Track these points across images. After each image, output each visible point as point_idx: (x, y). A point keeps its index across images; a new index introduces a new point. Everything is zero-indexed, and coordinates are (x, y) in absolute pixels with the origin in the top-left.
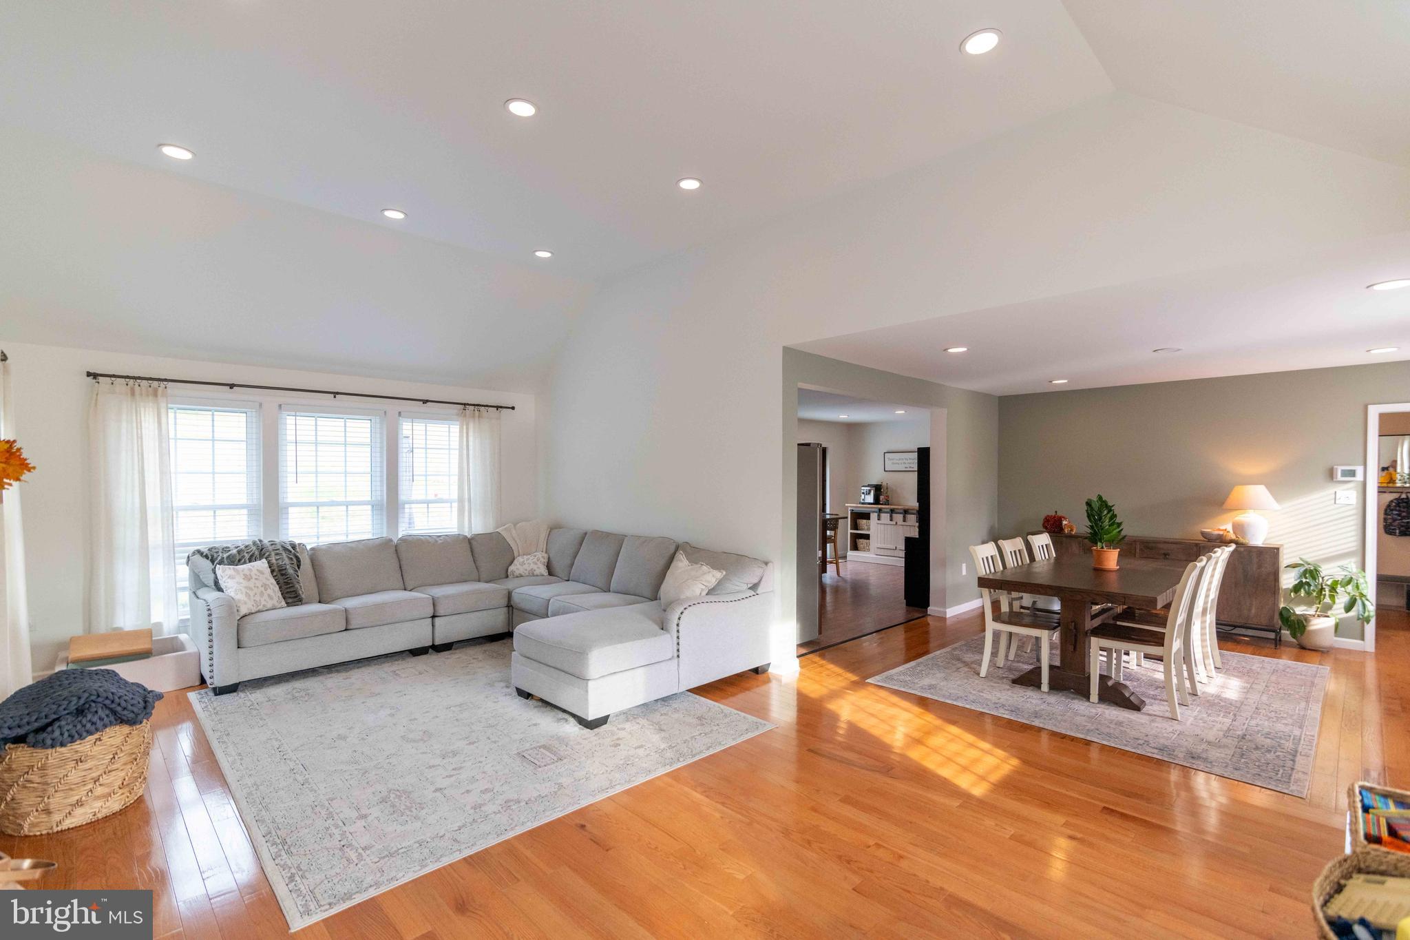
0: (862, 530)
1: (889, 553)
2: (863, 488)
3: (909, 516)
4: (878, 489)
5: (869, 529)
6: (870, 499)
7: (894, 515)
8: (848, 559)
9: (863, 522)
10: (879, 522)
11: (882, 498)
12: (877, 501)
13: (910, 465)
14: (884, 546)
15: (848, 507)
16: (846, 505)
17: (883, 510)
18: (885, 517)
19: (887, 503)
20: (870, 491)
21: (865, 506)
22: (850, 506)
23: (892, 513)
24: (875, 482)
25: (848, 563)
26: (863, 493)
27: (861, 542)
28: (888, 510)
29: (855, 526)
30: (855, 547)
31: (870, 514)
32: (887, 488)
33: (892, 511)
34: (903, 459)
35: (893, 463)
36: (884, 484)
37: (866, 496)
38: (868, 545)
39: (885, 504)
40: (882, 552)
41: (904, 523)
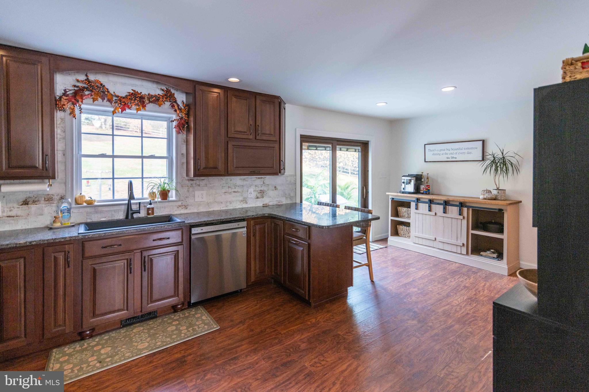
0: (402, 217)
1: (428, 243)
2: (403, 178)
3: (449, 208)
4: (418, 179)
5: (409, 217)
6: (410, 188)
7: (433, 206)
8: (389, 243)
9: (403, 210)
10: (418, 211)
11: (422, 187)
12: (417, 190)
13: (453, 156)
14: (421, 235)
15: (389, 195)
16: (387, 193)
17: (421, 200)
18: (424, 207)
19: (428, 192)
20: (410, 180)
21: (405, 195)
22: (391, 195)
23: (431, 203)
24: (415, 172)
25: (389, 250)
26: (403, 183)
27: (401, 228)
28: (427, 201)
29: (396, 213)
30: (396, 233)
31: (410, 203)
32: (428, 178)
33: (431, 202)
34: (444, 150)
35: (434, 154)
36: (425, 174)
37: (407, 186)
38: (409, 232)
39: (426, 194)
40: (421, 241)
41: (444, 215)
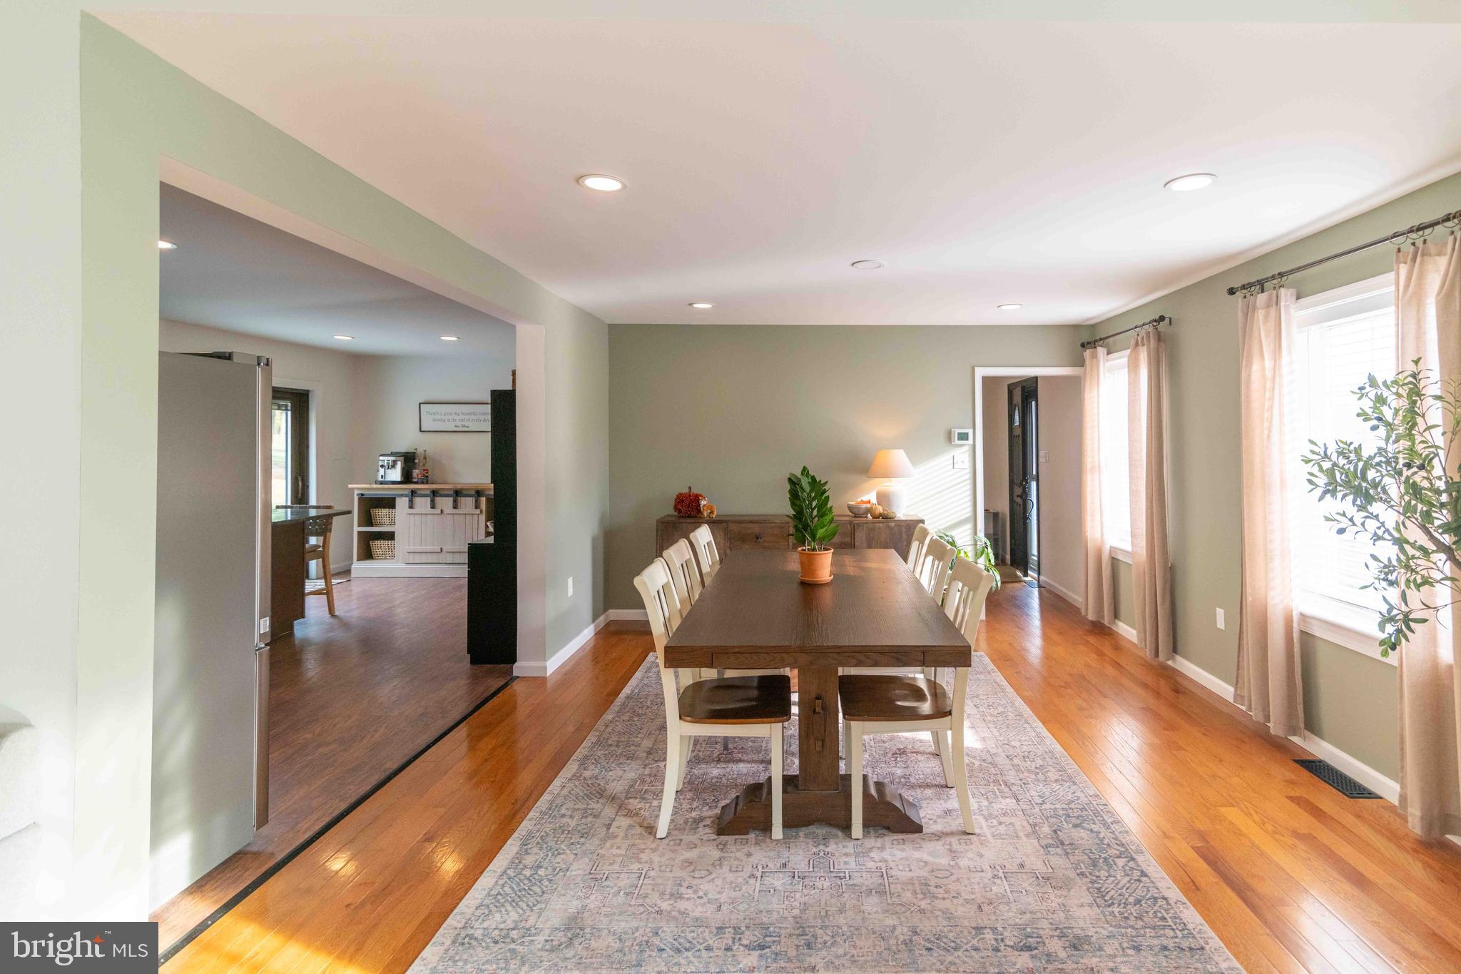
0: (380, 525)
1: (430, 558)
2: (381, 458)
3: (462, 500)
4: (409, 460)
5: (393, 523)
6: (396, 474)
7: (438, 500)
8: (354, 574)
9: (382, 513)
10: (412, 511)
11: (416, 473)
12: (407, 478)
13: (464, 423)
14: (419, 548)
15: (353, 489)
16: (350, 486)
17: (419, 492)
18: (422, 504)
19: (425, 480)
20: (395, 462)
21: (386, 486)
22: (358, 489)
23: (434, 495)
24: (403, 448)
25: (353, 583)
26: (382, 466)
27: (378, 546)
28: (428, 492)
29: (367, 519)
30: (367, 554)
31: (395, 498)
32: (425, 458)
33: (435, 493)
34: (451, 414)
35: (434, 420)
36: (420, 451)
37: (389, 471)
38: (392, 549)
39: (423, 483)
40: (417, 558)
41: (455, 511)
